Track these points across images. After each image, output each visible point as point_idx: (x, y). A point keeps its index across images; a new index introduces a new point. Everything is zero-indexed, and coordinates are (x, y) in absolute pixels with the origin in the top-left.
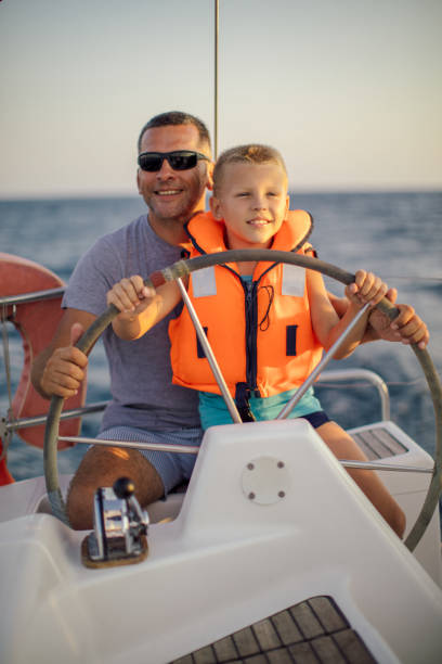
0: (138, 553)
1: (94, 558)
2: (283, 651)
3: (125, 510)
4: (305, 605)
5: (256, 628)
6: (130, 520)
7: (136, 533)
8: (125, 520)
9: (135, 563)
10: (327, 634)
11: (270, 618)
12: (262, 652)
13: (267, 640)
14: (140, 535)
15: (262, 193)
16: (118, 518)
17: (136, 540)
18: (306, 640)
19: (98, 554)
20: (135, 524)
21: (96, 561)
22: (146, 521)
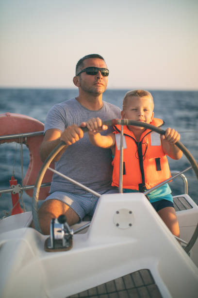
0: (68, 246)
1: (49, 247)
2: (125, 291)
3: (63, 228)
4: (138, 272)
5: (116, 281)
6: (65, 232)
7: (68, 238)
8: (63, 232)
9: (66, 250)
10: (145, 286)
11: (122, 277)
12: (117, 291)
13: (120, 286)
14: (69, 239)
15: (142, 110)
16: (60, 231)
17: (67, 241)
18: (136, 288)
19: (50, 246)
20: (67, 234)
21: (50, 249)
22: (72, 233)
